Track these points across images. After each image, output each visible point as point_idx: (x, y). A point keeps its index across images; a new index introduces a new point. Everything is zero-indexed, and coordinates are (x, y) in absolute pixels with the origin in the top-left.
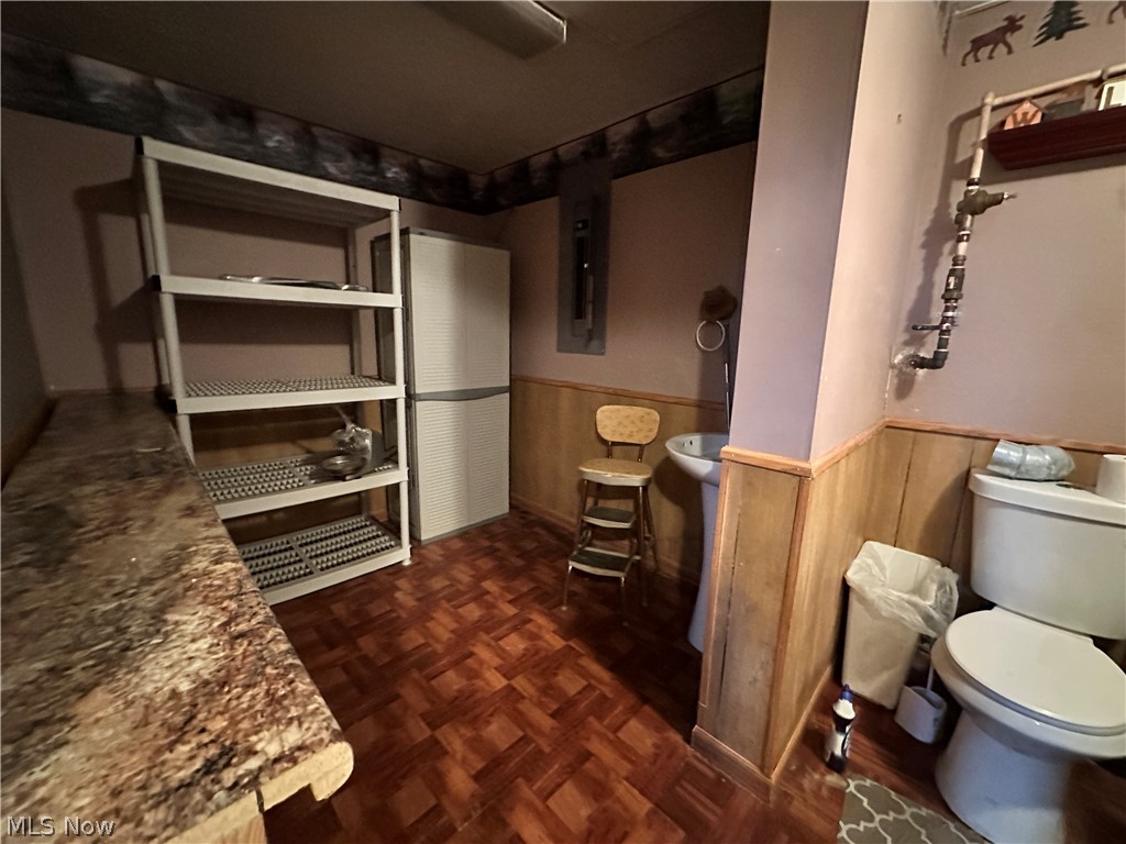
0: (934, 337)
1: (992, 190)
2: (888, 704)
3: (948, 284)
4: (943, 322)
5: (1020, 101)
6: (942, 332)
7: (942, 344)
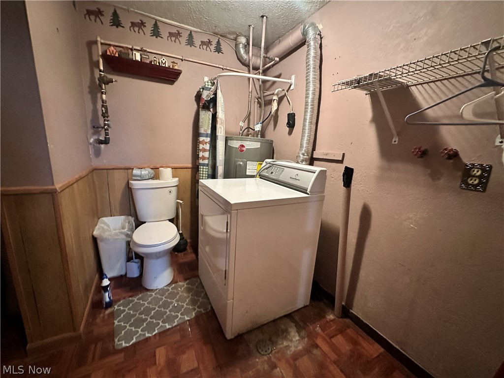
0: (103, 132)
1: (109, 76)
2: (123, 273)
3: (102, 111)
4: (105, 126)
5: (110, 45)
6: (105, 130)
7: (107, 134)
